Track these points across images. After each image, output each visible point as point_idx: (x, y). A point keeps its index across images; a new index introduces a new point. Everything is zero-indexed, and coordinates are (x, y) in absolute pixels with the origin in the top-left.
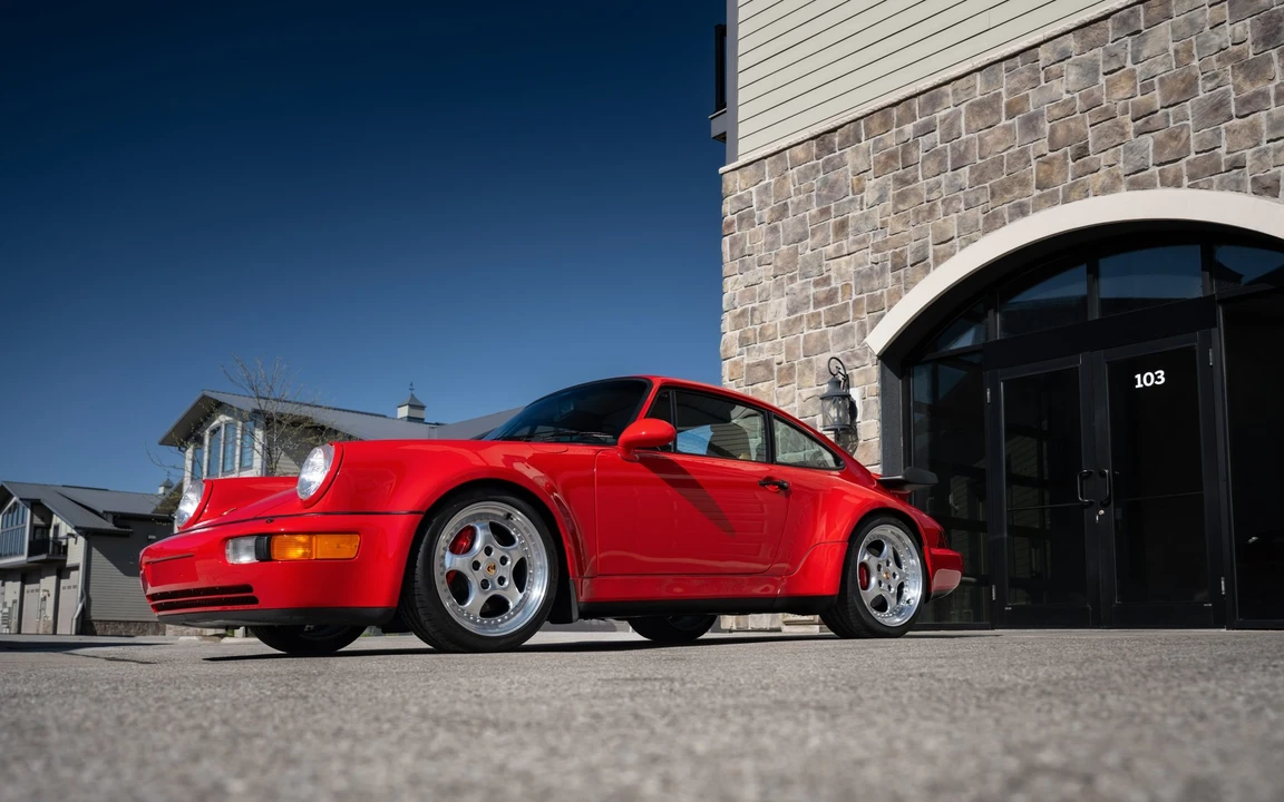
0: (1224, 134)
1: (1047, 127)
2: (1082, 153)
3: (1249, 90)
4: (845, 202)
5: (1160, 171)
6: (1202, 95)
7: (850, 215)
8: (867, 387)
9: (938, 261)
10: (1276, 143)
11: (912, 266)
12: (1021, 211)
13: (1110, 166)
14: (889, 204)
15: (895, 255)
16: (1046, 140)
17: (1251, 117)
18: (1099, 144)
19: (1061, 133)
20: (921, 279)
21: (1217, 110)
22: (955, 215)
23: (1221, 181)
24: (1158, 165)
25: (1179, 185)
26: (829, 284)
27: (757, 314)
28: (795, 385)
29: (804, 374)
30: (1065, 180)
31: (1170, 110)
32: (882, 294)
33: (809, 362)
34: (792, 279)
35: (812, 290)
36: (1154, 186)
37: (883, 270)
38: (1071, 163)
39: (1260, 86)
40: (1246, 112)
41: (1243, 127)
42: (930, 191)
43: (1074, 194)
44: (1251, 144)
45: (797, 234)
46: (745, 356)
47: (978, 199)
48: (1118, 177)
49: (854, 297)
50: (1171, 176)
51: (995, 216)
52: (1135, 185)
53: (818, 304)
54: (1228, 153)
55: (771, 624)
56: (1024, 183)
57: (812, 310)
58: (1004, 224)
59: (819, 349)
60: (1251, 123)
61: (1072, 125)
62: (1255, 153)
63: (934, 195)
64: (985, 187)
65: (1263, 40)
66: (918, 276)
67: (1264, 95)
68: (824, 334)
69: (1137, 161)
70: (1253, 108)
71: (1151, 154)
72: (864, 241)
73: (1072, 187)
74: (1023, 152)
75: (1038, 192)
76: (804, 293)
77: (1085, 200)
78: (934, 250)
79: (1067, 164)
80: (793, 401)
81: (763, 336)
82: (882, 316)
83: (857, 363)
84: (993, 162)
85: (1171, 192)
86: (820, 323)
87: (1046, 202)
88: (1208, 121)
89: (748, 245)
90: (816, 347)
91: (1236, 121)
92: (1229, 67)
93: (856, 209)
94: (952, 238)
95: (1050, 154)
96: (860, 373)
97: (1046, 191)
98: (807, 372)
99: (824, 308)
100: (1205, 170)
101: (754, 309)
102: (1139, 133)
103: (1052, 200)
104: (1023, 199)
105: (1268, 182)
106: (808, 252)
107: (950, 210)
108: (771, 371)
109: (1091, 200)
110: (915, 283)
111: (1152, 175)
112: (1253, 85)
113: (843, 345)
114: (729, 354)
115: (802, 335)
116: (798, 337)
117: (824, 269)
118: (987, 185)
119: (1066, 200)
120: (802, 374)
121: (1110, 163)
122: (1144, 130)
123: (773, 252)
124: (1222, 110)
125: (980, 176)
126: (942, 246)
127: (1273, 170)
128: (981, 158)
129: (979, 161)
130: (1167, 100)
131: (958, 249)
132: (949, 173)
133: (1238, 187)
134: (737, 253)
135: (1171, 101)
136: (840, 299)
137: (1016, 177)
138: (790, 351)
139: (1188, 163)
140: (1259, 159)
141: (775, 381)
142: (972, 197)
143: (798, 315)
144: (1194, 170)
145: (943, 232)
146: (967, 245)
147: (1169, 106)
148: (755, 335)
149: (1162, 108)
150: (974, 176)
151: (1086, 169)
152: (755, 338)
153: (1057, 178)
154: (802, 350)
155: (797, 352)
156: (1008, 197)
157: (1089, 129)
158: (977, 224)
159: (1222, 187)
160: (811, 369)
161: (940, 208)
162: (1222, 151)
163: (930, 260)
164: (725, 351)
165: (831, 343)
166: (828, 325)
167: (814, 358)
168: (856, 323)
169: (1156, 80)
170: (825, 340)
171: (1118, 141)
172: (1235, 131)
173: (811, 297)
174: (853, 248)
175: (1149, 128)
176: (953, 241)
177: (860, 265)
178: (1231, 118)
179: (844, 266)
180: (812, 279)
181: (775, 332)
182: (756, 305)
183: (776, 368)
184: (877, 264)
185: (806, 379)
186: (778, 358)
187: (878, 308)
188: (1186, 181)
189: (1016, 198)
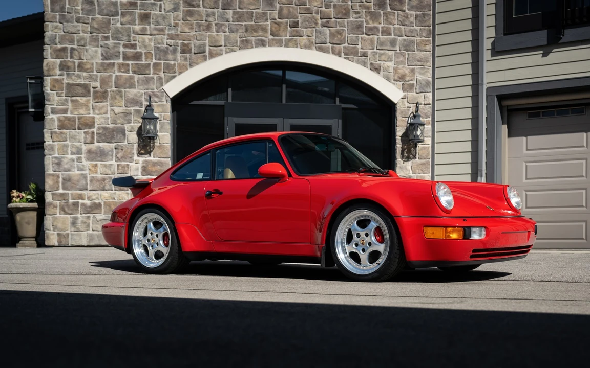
0: (360, 40)
1: (278, 6)
2: (295, 25)
3: (371, 25)
4: (149, 3)
5: (332, 47)
6: (351, 19)
7: (152, 12)
8: (163, 114)
9: (212, 55)
10: (381, 51)
11: (195, 53)
12: (262, 43)
13: (309, 36)
14: (180, 14)
15: (183, 45)
16: (277, 12)
17: (371, 36)
18: (304, 24)
19: (285, 11)
20: (201, 62)
21: (358, 28)
22: (223, 34)
23: (358, 60)
24: (331, 44)
25: (340, 56)
26: (136, 49)
27: (76, 52)
28: (108, 103)
29: (116, 99)
30: (286, 36)
31: (338, 20)
32: (175, 64)
33: (120, 92)
34: (107, 38)
35: (122, 49)
36: (329, 53)
37: (174, 51)
38: (289, 28)
39: (376, 24)
40: (370, 34)
41: (368, 39)
42: (208, 16)
43: (290, 44)
44: (371, 48)
45: (111, 11)
46: (65, 77)
47: (237, 30)
48: (313, 43)
49: (154, 61)
50: (337, 51)
51: (247, 41)
52: (320, 49)
53: (126, 57)
54: (362, 49)
55: (89, 242)
56: (264, 30)
57: (121, 61)
58: (252, 47)
59: (127, 85)
60: (371, 39)
61: (291, 9)
62: (372, 52)
63: (211, 19)
64: (242, 25)
65: (379, 5)
66: (199, 61)
67: (377, 29)
68: (131, 78)
69: (322, 39)
70: (373, 33)
71: (328, 38)
72: (162, 30)
73: (290, 40)
74: (265, 14)
75: (271, 37)
76: (116, 49)
77: (296, 49)
78: (210, 49)
79: (287, 28)
80: (106, 113)
81: (81, 67)
82: (174, 77)
83: (156, 99)
84: (247, 13)
85: (336, 57)
86: (128, 70)
87: (276, 43)
88: (354, 32)
89: (67, 6)
90: (125, 83)
91: (364, 36)
92: (364, 11)
93: (156, 10)
94: (221, 46)
95: (278, 20)
96: (159, 106)
97: (276, 38)
98: (118, 97)
99: (132, 62)
100: (352, 53)
101: (72, 49)
102: (323, 25)
103: (279, 43)
104: (263, 38)
105: (377, 67)
106: (119, 25)
107: (221, 30)
108: (89, 91)
109: (298, 49)
110: (197, 64)
111: (328, 47)
112: (373, 23)
113: (146, 87)
114: (51, 73)
115: (114, 75)
116: (112, 75)
117: (132, 38)
118: (244, 24)
119: (286, 46)
120: (114, 98)
121: (309, 35)
122: (326, 25)
123: (90, 17)
124: (360, 29)
125: (239, 17)
126: (215, 48)
127: (378, 62)
128: (239, 8)
129: (238, 10)
130: (337, 15)
131: (224, 52)
132: (220, 10)
133: (364, 64)
134: (58, 8)
135: (339, 16)
136: (143, 59)
137: (260, 25)
138: (104, 82)
139: (344, 47)
140: (374, 55)
141: (91, 98)
142: (234, 27)
143: (112, 61)
144: (347, 51)
145: (216, 41)
146: (230, 52)
147: (338, 18)
148: (75, 66)
149: (334, 18)
150: (235, 17)
151: (297, 34)
152: (75, 68)
153: (283, 34)
154: (113, 84)
155: (110, 84)
156: (255, 34)
157: (299, 15)
158: (237, 43)
159: (358, 62)
160: (121, 96)
161: (214, 28)
162: (359, 47)
163: (207, 53)
164: (48, 70)
165: (136, 84)
166: (134, 72)
167: (123, 90)
168: (155, 76)
169: (332, 3)
170: (132, 81)
171: (314, 25)
172: (365, 40)
173: (121, 53)
174: (155, 32)
175: (328, 25)
176: (221, 47)
177: (159, 44)
178: (363, 34)
179: (147, 41)
180: (122, 43)
181: (93, 68)
182: (75, 46)
183: (92, 90)
184: (170, 46)
185: (116, 101)
186: (93, 84)
187: (171, 72)
188: (343, 54)
189: (260, 36)
